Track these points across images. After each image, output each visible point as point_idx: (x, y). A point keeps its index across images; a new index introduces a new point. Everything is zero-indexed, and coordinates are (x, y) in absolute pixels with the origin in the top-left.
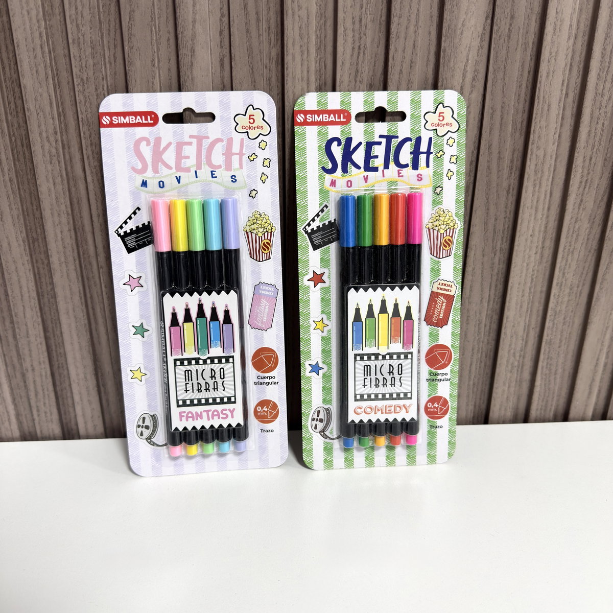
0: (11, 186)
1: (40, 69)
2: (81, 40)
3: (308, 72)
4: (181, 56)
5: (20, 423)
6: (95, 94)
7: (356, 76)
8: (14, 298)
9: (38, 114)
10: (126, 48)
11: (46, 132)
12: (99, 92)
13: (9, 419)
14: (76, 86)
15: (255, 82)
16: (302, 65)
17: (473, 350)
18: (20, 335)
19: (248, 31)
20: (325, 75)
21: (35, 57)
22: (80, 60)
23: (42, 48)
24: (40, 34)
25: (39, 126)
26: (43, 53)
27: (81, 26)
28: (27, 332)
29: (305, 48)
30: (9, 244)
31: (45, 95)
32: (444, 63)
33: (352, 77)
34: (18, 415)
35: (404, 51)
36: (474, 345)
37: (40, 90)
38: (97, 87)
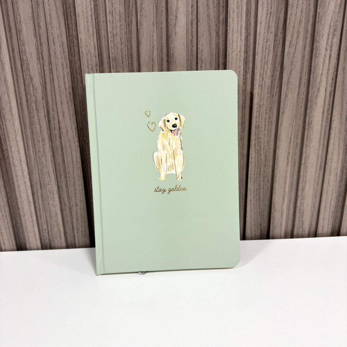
0: (70, 97)
1: (90, 29)
2: (113, 12)
3: (241, 27)
4: (170, 20)
5: (66, 238)
6: (120, 42)
7: (268, 30)
8: (68, 163)
9: (87, 54)
10: (139, 16)
11: (91, 65)
12: (122, 41)
13: (60, 235)
14: (109, 38)
15: (211, 34)
16: (237, 24)
17: (332, 191)
18: (70, 185)
19: (208, 5)
20: (250, 29)
21: (87, 22)
22: (113, 23)
23: (91, 16)
24: (91, 9)
25: (88, 62)
26: (92, 19)
27: (114, 4)
28: (75, 182)
29: (240, 14)
30: (67, 131)
31: (92, 44)
32: (319, 21)
33: (266, 30)
34: (65, 233)
35: (296, 15)
36: (333, 188)
37: (89, 41)
38: (121, 39)
